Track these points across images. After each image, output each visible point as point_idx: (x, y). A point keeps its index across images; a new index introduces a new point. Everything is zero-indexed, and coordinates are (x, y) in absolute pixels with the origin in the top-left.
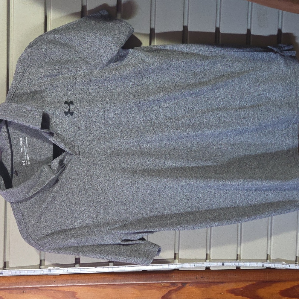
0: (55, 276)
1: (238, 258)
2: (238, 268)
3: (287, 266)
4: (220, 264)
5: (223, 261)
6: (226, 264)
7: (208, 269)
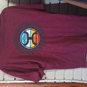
0: (8, 83)
1: (64, 79)
2: (64, 82)
3: (79, 82)
4: (59, 81)
5: (60, 80)
6: (61, 81)
7: (55, 82)
